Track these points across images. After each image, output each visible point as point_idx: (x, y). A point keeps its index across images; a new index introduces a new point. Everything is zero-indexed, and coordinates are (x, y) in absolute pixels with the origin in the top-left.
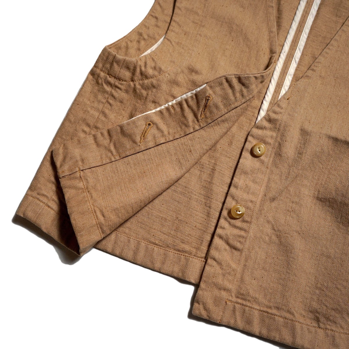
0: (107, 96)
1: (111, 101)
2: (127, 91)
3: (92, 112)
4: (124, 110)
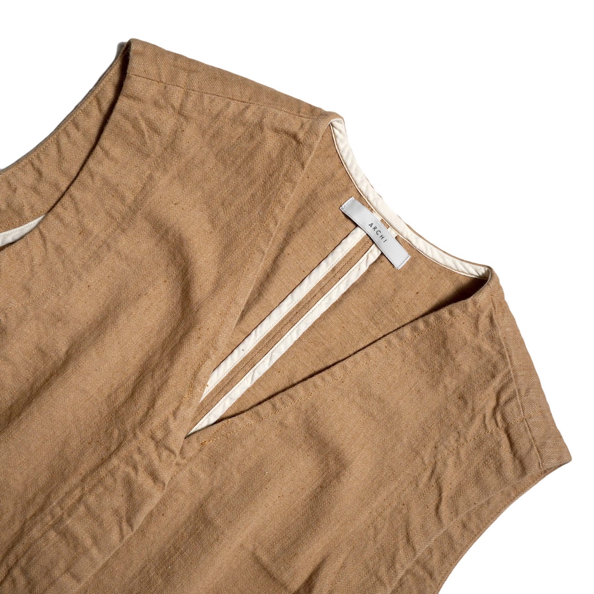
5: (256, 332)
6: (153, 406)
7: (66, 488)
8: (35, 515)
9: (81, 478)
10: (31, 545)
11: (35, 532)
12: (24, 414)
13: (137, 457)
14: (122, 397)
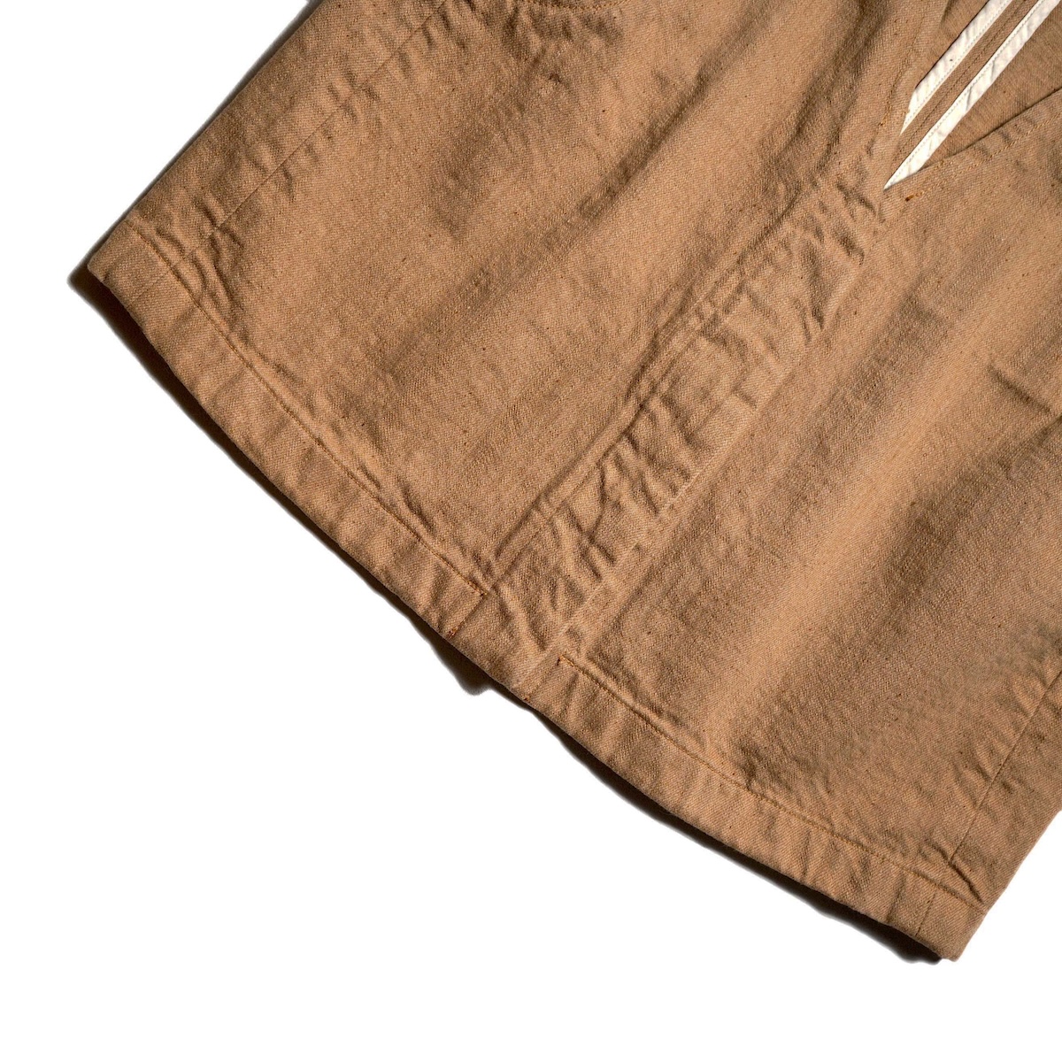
0: (427, 12)
1: (434, 32)
2: (487, 20)
3: (372, 42)
4: (461, 70)
5: (967, 34)
6: (837, 139)
7: (714, 276)
8: (671, 320)
9: (736, 258)
10: (673, 362)
11: (677, 344)
12: (651, 162)
13: (819, 215)
14: (781, 141)
